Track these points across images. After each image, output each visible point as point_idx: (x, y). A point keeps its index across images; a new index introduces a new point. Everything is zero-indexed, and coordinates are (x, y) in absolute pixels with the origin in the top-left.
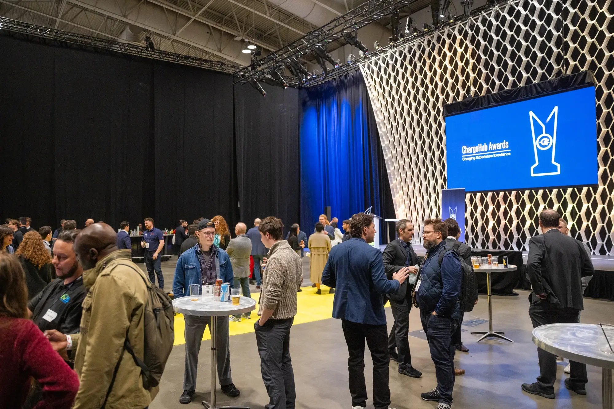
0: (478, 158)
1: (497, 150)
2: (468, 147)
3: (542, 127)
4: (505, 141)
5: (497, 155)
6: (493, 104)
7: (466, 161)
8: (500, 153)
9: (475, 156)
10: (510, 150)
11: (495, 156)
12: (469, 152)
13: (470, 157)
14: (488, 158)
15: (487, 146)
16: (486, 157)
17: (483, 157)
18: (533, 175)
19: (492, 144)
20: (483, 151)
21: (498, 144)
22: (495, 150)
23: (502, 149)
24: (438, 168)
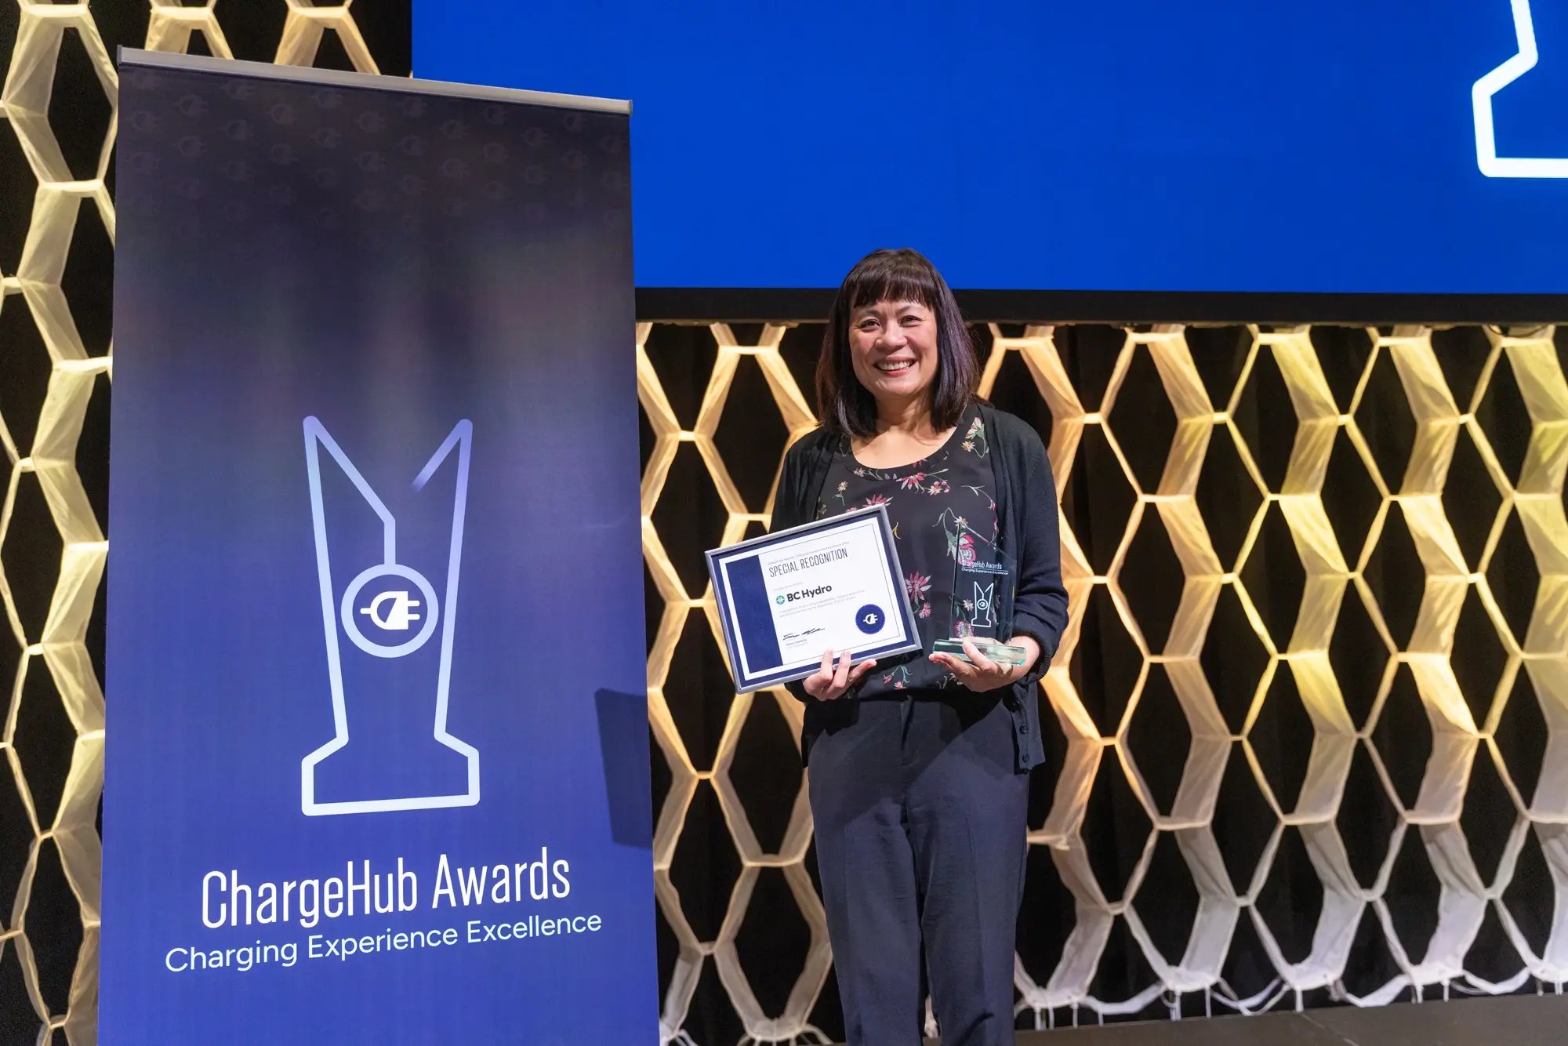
18: (1491, 163)
24: (159, 31)
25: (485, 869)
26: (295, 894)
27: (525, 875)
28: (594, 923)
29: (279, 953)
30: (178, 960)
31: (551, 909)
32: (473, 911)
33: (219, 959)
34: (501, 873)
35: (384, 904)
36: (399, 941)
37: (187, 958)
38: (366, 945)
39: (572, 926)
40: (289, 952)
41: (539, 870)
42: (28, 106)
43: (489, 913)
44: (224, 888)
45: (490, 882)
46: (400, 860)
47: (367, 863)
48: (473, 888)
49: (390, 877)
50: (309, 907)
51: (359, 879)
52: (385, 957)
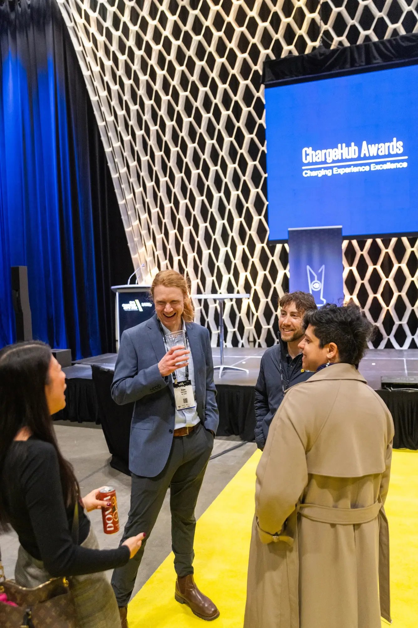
0: (336, 171)
1: (378, 157)
2: (315, 150)
4: (395, 139)
5: (378, 167)
6: (379, 61)
7: (311, 177)
8: (385, 163)
9: (331, 168)
10: (406, 157)
11: (374, 168)
12: (320, 160)
13: (320, 169)
14: (360, 173)
15: (356, 148)
16: (355, 170)
17: (347, 170)
19: (368, 144)
20: (348, 157)
21: (382, 144)
22: (374, 157)
23: (390, 155)
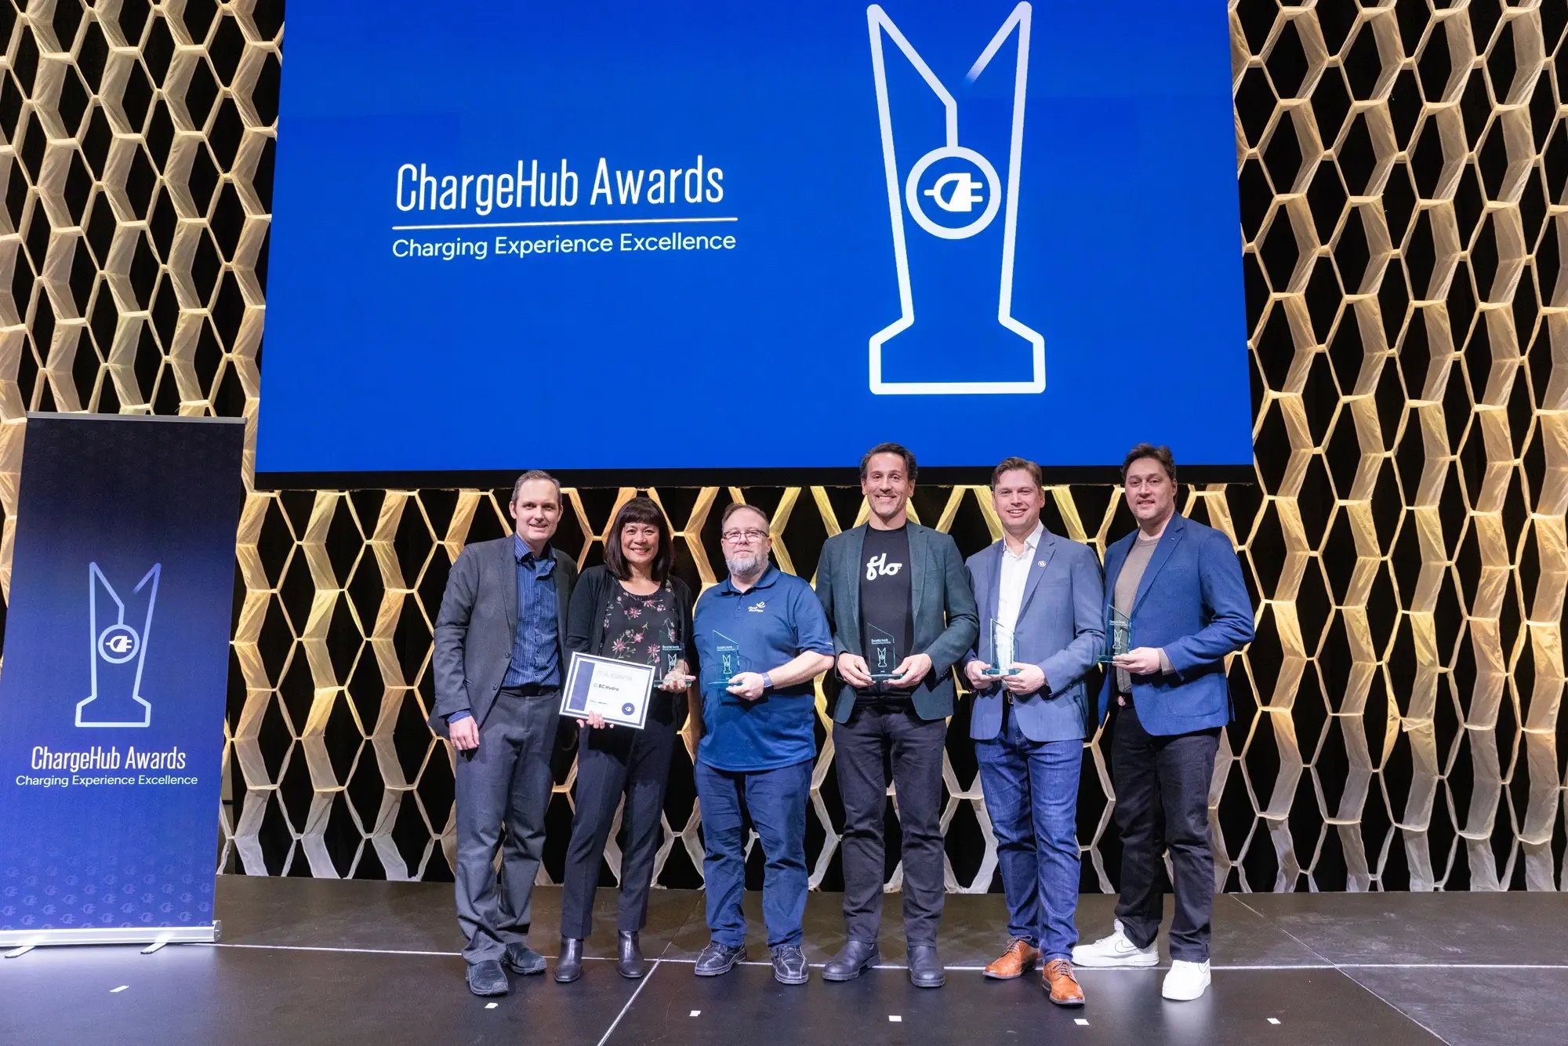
0: (504, 247)
1: (645, 209)
2: (437, 172)
3: (942, 108)
4: (700, 159)
5: (646, 244)
7: (416, 262)
8: (666, 231)
9: (489, 236)
10: (734, 219)
11: (630, 244)
12: (448, 207)
13: (448, 236)
14: (580, 258)
15: (575, 177)
16: (566, 246)
18: (878, 386)
20: (547, 205)
21: (657, 172)
22: (629, 210)
23: (681, 207)
24: (183, 322)
25: (149, 754)
26: (69, 758)
27: (166, 758)
28: (194, 781)
29: (61, 781)
30: (21, 780)
31: (175, 773)
32: (142, 771)
33: (37, 782)
34: (156, 756)
35: (105, 765)
36: (110, 781)
37: (25, 780)
38: (95, 781)
39: (184, 781)
40: (65, 781)
41: (172, 756)
42: (122, 364)
43: (149, 772)
44: (41, 753)
45: (151, 760)
46: (114, 748)
47: (100, 748)
48: (143, 761)
49: (109, 754)
50: (75, 764)
51: (96, 754)
52: (104, 786)
